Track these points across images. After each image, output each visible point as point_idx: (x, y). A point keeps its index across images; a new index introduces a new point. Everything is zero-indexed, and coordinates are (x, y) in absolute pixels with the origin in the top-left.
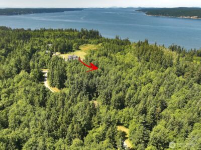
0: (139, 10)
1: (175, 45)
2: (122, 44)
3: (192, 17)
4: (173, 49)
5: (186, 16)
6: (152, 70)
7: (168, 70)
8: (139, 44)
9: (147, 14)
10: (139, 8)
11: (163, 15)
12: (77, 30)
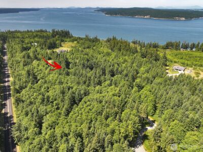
0: (98, 11)
1: (136, 40)
2: (93, 41)
3: (145, 17)
4: (134, 43)
5: (140, 15)
6: (125, 55)
7: (135, 55)
8: (109, 41)
9: (106, 14)
10: (98, 8)
11: (121, 15)
12: (48, 30)
